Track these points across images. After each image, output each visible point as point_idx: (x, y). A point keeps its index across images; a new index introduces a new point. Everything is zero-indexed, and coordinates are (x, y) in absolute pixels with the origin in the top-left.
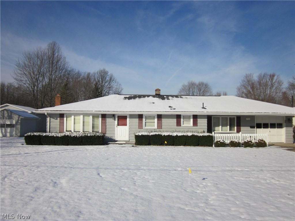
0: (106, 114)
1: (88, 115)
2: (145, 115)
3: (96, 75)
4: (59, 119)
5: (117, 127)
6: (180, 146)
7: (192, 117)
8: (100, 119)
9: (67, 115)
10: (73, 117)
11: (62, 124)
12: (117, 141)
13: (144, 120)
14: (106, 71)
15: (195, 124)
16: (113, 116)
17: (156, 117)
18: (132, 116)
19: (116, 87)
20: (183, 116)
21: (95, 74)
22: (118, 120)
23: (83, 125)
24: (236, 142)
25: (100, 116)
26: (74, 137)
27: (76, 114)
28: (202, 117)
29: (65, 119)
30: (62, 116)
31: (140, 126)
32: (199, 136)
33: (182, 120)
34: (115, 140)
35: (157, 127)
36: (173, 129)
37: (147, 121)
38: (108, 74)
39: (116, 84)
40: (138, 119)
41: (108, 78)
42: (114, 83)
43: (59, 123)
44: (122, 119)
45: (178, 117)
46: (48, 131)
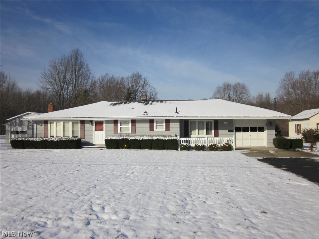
0: (85, 120)
1: (68, 121)
2: (120, 120)
3: (129, 80)
4: (43, 125)
5: (94, 132)
6: (145, 150)
7: (164, 121)
8: (79, 125)
9: (51, 121)
10: (55, 123)
11: (46, 130)
12: (94, 145)
13: (119, 125)
14: (139, 74)
15: (168, 128)
16: (91, 122)
17: (130, 122)
18: (108, 122)
19: (150, 91)
20: (156, 121)
21: (128, 78)
22: (95, 126)
23: (64, 131)
24: (199, 146)
25: (80, 122)
26: (51, 141)
27: (58, 121)
28: (175, 121)
29: (49, 125)
30: (46, 122)
31: (116, 131)
32: (163, 140)
33: (155, 124)
34: (93, 144)
35: (132, 132)
36: (143, 134)
37: (123, 126)
38: (142, 78)
39: (150, 88)
40: (113, 124)
41: (142, 82)
42: (147, 87)
43: (44, 129)
44: (99, 125)
45: (151, 122)
46: (35, 136)
